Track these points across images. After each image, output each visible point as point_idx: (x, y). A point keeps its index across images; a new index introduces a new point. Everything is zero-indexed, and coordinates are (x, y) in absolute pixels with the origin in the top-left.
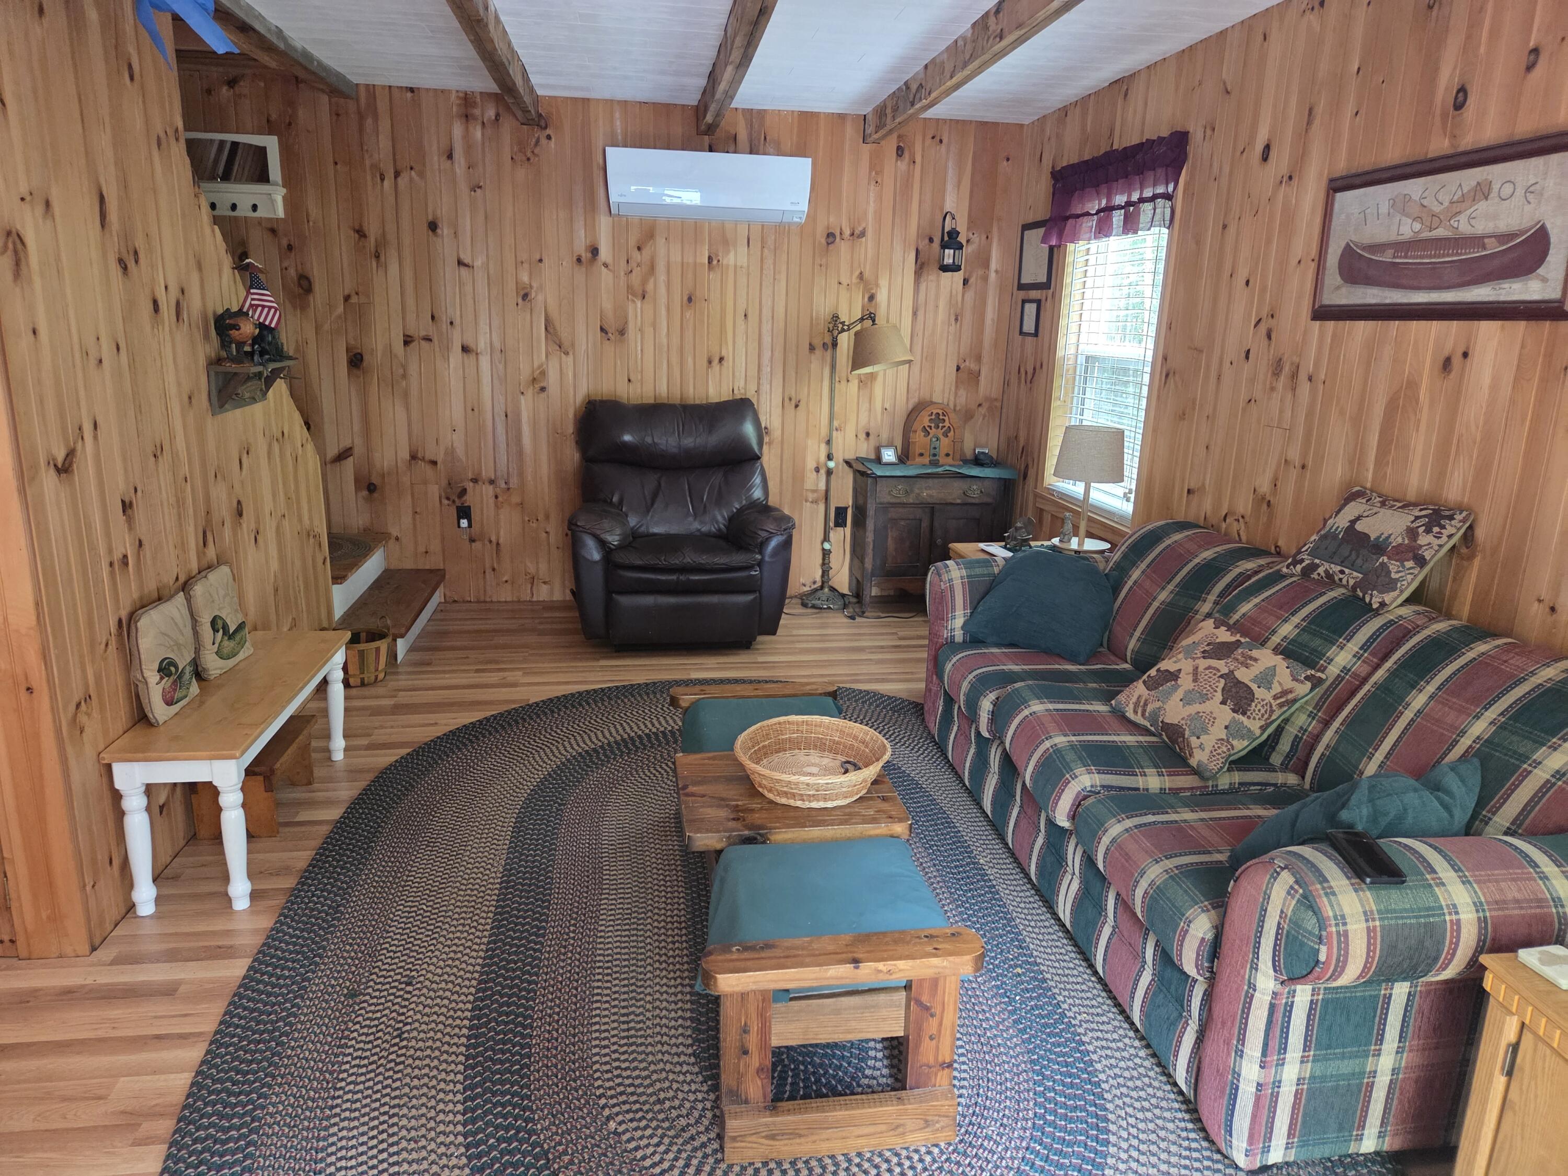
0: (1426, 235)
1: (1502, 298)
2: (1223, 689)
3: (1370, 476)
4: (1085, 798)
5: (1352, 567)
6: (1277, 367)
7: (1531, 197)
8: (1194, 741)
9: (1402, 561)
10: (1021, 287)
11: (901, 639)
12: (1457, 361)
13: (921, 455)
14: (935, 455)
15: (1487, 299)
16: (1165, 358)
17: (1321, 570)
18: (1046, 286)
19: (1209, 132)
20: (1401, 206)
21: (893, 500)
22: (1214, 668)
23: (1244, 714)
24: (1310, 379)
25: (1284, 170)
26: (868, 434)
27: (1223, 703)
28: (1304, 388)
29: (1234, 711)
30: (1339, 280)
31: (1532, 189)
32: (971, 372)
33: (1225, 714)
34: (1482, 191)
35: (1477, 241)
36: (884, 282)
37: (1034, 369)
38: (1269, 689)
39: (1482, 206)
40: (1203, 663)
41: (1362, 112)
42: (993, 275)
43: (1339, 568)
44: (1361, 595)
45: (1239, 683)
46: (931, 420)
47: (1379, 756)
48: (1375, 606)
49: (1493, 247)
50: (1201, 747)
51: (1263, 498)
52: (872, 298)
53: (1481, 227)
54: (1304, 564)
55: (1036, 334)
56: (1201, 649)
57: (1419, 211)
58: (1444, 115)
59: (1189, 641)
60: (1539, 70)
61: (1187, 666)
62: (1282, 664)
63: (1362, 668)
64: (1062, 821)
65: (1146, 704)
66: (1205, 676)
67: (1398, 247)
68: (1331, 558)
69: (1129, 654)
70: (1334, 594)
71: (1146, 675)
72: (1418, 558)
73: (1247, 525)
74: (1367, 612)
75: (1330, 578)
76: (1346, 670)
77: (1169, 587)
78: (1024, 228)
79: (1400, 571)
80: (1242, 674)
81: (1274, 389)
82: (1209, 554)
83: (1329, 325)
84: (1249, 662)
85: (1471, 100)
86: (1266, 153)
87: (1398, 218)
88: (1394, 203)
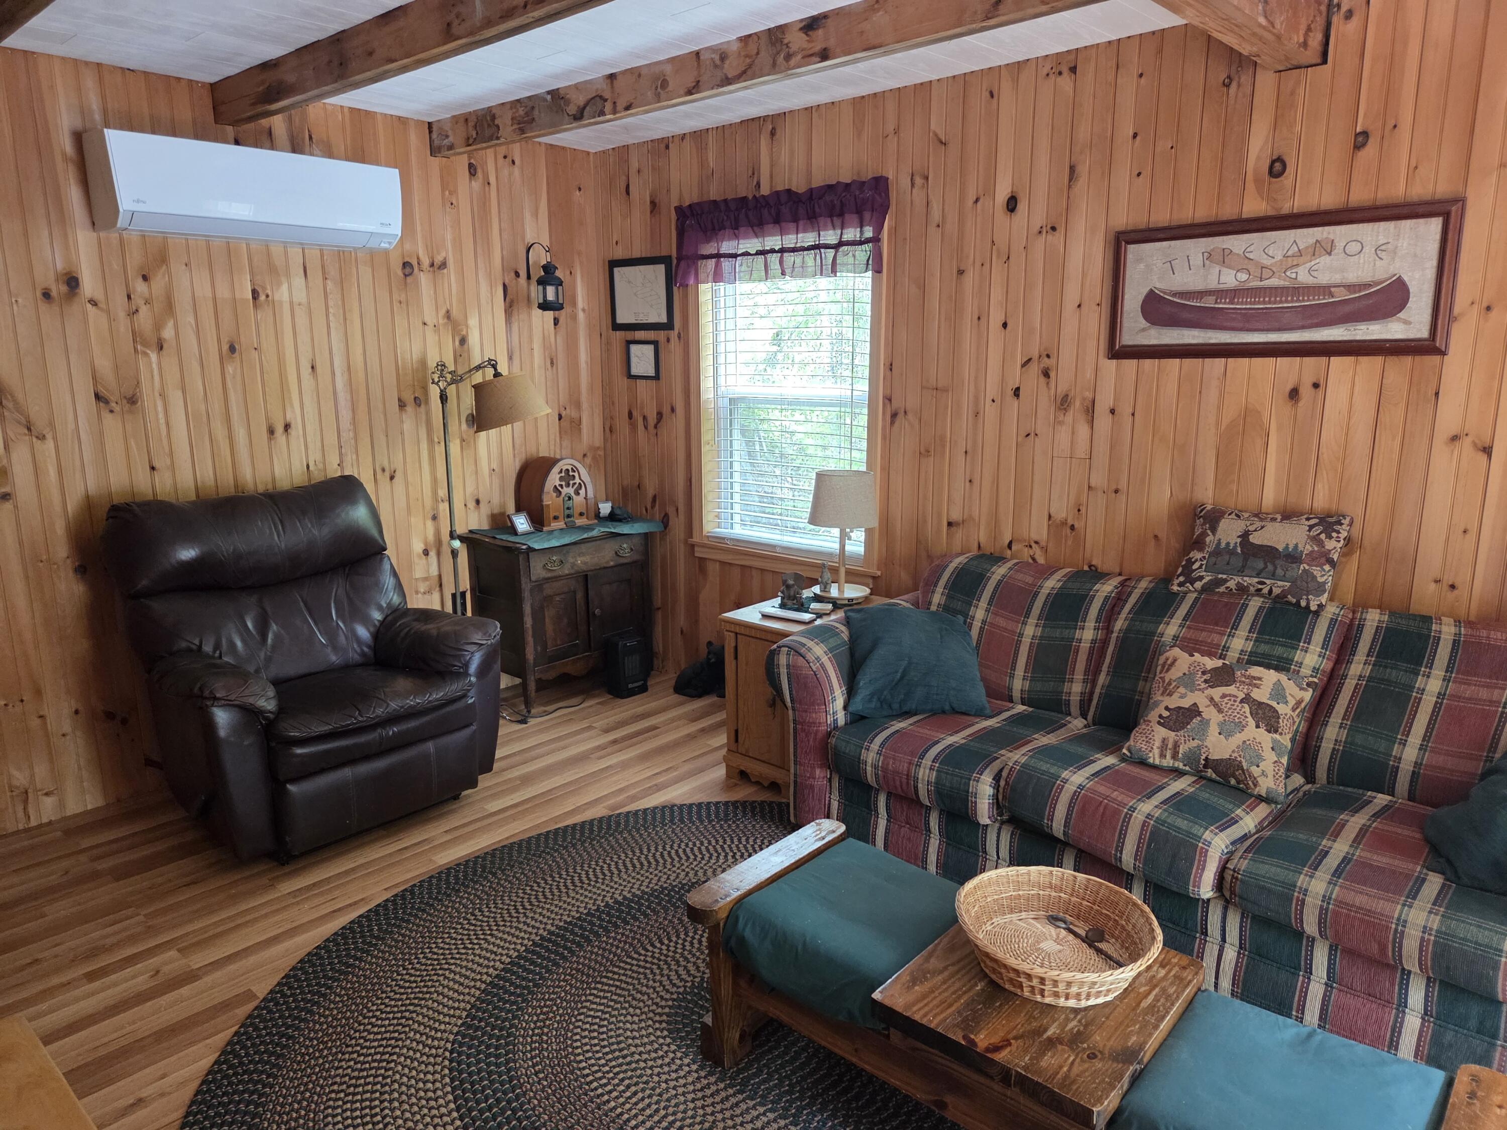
0: (1255, 284)
1: (1358, 338)
2: (1251, 714)
3: (1210, 493)
4: (1227, 861)
5: (1273, 576)
6: (1064, 403)
7: (1382, 255)
8: (1254, 769)
9: (1321, 566)
10: (616, 327)
11: (607, 731)
12: (1306, 391)
13: (556, 518)
14: (569, 516)
15: (1340, 339)
16: (888, 399)
17: (1232, 584)
18: (669, 326)
19: (919, 181)
20: (1224, 258)
21: (549, 575)
22: (1230, 695)
23: (1276, 731)
24: (1112, 412)
25: (1039, 219)
26: (478, 502)
27: (1258, 727)
28: (1103, 421)
29: (1269, 732)
30: (1143, 323)
31: (1383, 248)
32: (572, 421)
33: (1264, 737)
34: (1326, 249)
35: (1326, 290)
36: (473, 322)
37: (660, 415)
38: (1286, 703)
39: (1325, 260)
40: (1216, 693)
41: (1147, 173)
42: (581, 316)
43: (1256, 580)
44: (1294, 601)
45: (1260, 704)
46: (561, 479)
47: (1414, 741)
48: (1313, 608)
49: (1341, 295)
50: (1263, 774)
51: (1064, 523)
52: (463, 341)
53: (1324, 279)
54: (1204, 581)
55: (657, 377)
56: (1200, 679)
57: (1244, 263)
58: (1258, 181)
59: (1175, 674)
60: (1370, 150)
61: (1199, 698)
62: (1283, 677)
63: (1327, 665)
64: (1206, 890)
65: (1176, 745)
66: (1225, 704)
67: (1219, 294)
68: (1241, 571)
69: (1016, 695)
70: (1255, 604)
71: (1153, 716)
72: (1331, 562)
73: (1045, 550)
74: (1306, 616)
75: (1242, 589)
76: (1315, 670)
77: (1032, 621)
78: (614, 264)
79: (1324, 575)
80: (1257, 694)
81: (1061, 423)
82: (1051, 584)
83: (1130, 365)
84: (1254, 682)
85: (1290, 169)
86: (1012, 204)
87: (1216, 269)
88: (1210, 256)
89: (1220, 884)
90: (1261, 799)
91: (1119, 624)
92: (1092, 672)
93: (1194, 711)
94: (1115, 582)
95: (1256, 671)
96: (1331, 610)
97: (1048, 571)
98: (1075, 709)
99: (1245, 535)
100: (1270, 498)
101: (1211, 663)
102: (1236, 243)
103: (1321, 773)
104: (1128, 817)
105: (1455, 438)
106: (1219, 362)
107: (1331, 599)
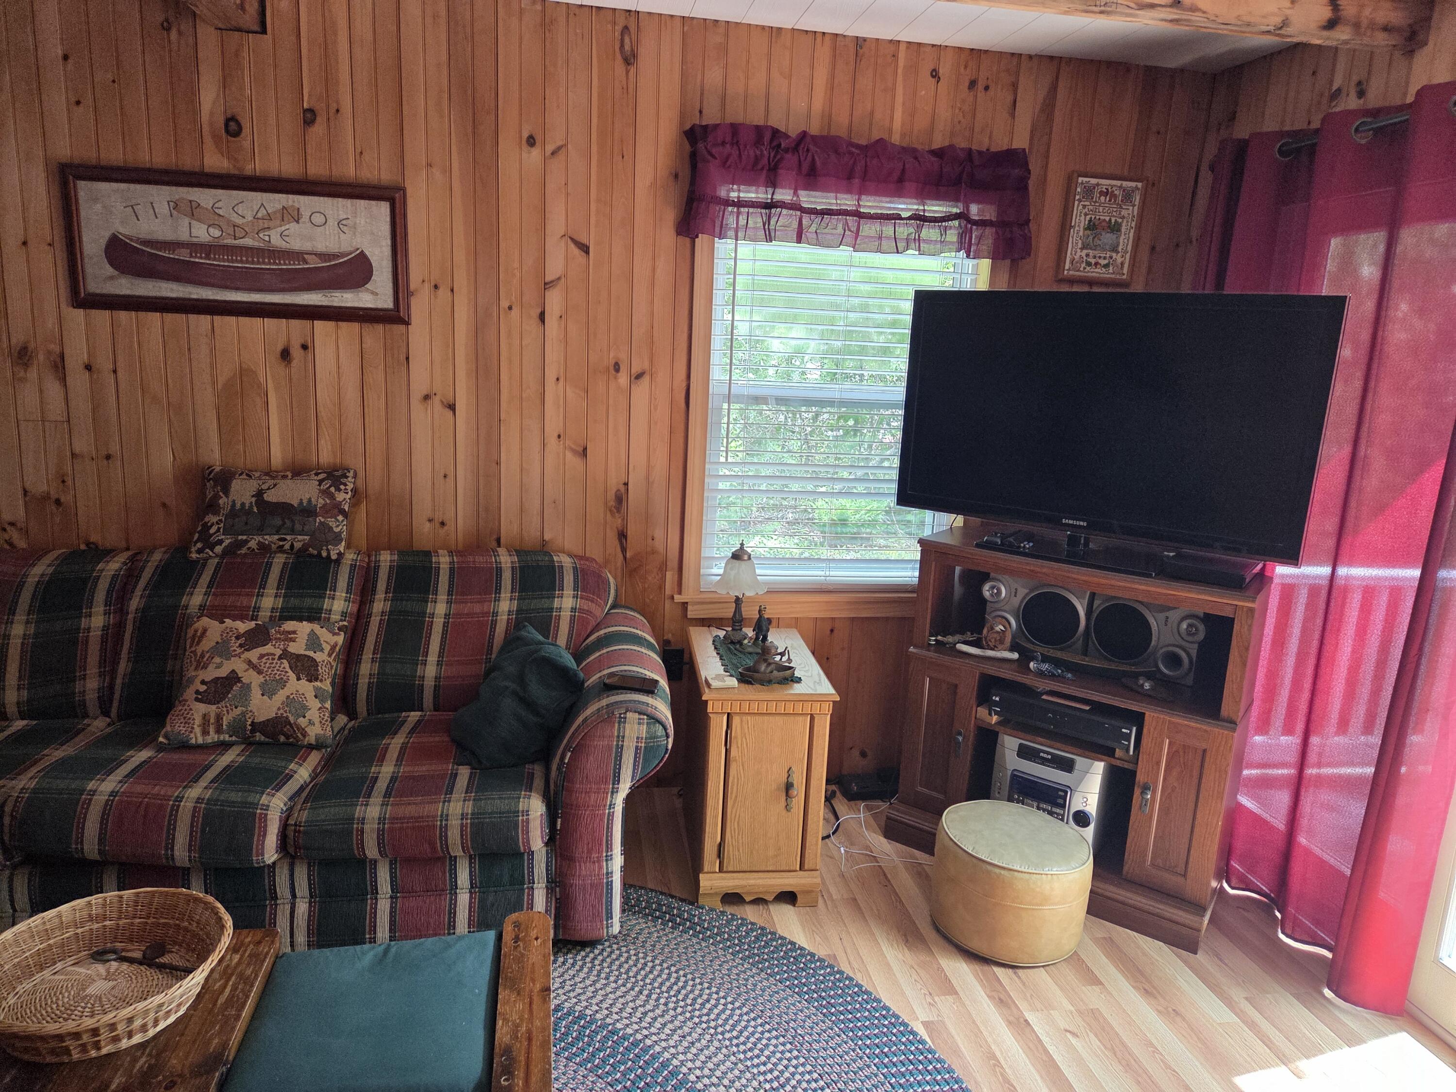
0: (229, 241)
1: (335, 304)
2: (291, 668)
3: (217, 455)
4: (287, 819)
5: (293, 532)
6: (23, 356)
7: (345, 229)
8: (302, 722)
9: (335, 517)
12: (296, 352)
15: (320, 304)
17: (253, 544)
20: (193, 210)
22: (268, 654)
23: (316, 679)
24: (88, 368)
27: (299, 679)
29: (310, 681)
30: (110, 270)
31: (344, 222)
33: (306, 688)
34: (294, 216)
35: (299, 256)
38: (322, 650)
39: (293, 227)
40: (253, 655)
43: (276, 537)
44: (315, 552)
45: (298, 657)
47: (432, 658)
48: (334, 557)
49: (314, 263)
50: (311, 723)
51: (46, 497)
53: (296, 245)
54: (224, 544)
56: (234, 645)
57: (214, 218)
58: (216, 137)
59: (207, 644)
60: (318, 129)
61: (237, 665)
62: (316, 627)
63: (353, 608)
64: (270, 854)
65: (219, 718)
66: (265, 664)
67: (195, 247)
68: (260, 531)
69: (11, 709)
70: (279, 560)
71: (189, 694)
72: (343, 512)
73: (25, 532)
74: (330, 565)
75: (264, 548)
76: (344, 614)
77: (20, 617)
79: (338, 525)
80: (293, 648)
81: (23, 380)
82: (40, 570)
83: (102, 317)
84: (289, 636)
85: (246, 130)
87: (186, 221)
88: (176, 206)
89: (283, 844)
90: (311, 747)
91: (135, 603)
92: (109, 662)
93: (233, 678)
94: (122, 557)
95: (290, 625)
96: (350, 556)
97: (34, 555)
98: (93, 709)
99: (259, 494)
100: (278, 456)
101: (243, 626)
102: (205, 197)
103: (361, 706)
104: (176, 809)
105: (427, 397)
106: (204, 321)
107: (348, 547)
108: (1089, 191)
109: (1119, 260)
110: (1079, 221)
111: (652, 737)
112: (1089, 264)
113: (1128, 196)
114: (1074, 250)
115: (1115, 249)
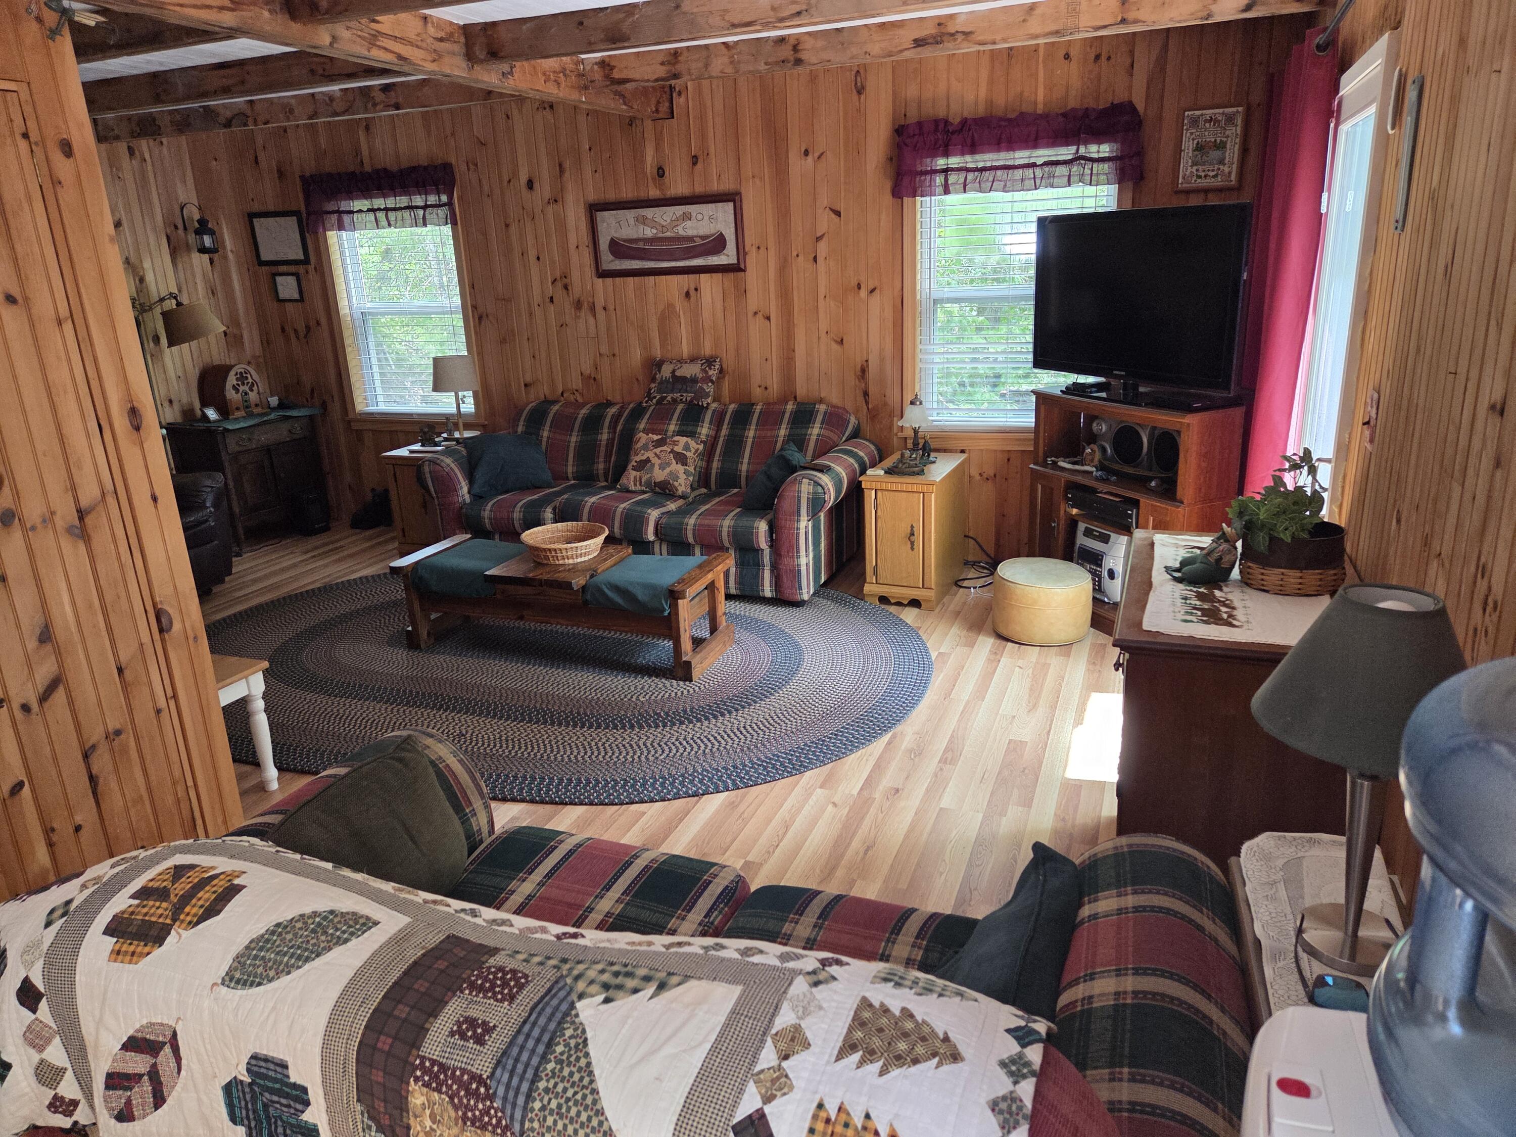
0: (660, 235)
1: (710, 264)
3: (658, 352)
4: (660, 521)
5: (686, 391)
6: (578, 305)
7: (712, 220)
8: (676, 484)
9: (708, 383)
10: (261, 263)
12: (692, 292)
13: (238, 409)
14: (247, 407)
15: (702, 264)
16: (474, 307)
17: (669, 398)
18: (306, 261)
19: (472, 167)
20: (643, 221)
21: (241, 449)
22: (664, 451)
24: (605, 309)
25: (547, 195)
26: (171, 401)
27: (677, 464)
28: (601, 314)
30: (611, 257)
31: (712, 217)
32: (235, 336)
33: (680, 468)
34: (687, 217)
35: (690, 239)
36: (147, 265)
37: (308, 328)
38: (691, 451)
39: (688, 223)
40: (658, 450)
41: (600, 170)
42: (231, 256)
43: (679, 394)
44: (696, 403)
45: (678, 453)
46: (237, 379)
47: (746, 460)
48: (705, 405)
49: (699, 242)
50: (679, 485)
51: (589, 377)
52: (142, 280)
53: (690, 233)
54: (657, 399)
55: (302, 299)
56: (650, 445)
57: (654, 224)
58: (653, 179)
59: (639, 445)
60: (699, 166)
61: (650, 454)
62: (689, 440)
63: (713, 433)
64: (651, 537)
65: (641, 478)
66: (662, 455)
67: (646, 240)
68: (672, 391)
69: (570, 475)
70: (680, 407)
71: (630, 467)
72: (712, 381)
73: (582, 395)
74: (703, 409)
75: (674, 401)
76: (707, 436)
77: (575, 433)
78: (251, 216)
79: (709, 388)
80: (677, 449)
81: (579, 317)
82: (584, 411)
83: (609, 281)
84: (675, 443)
85: (667, 173)
86: (530, 184)
87: (641, 227)
88: (637, 219)
89: (656, 533)
90: (681, 497)
91: (619, 428)
92: (608, 456)
93: (648, 460)
94: (618, 407)
95: (676, 438)
96: (714, 405)
97: (583, 405)
98: (602, 478)
99: (674, 371)
100: (686, 350)
101: (656, 437)
102: (649, 212)
103: (713, 486)
104: (615, 511)
105: (756, 313)
106: (652, 278)
107: (714, 401)
108: (1195, 122)
109: (1226, 169)
110: (1188, 146)
111: (815, 493)
112: (1199, 177)
113: (1230, 119)
114: (1186, 168)
115: (1222, 162)
